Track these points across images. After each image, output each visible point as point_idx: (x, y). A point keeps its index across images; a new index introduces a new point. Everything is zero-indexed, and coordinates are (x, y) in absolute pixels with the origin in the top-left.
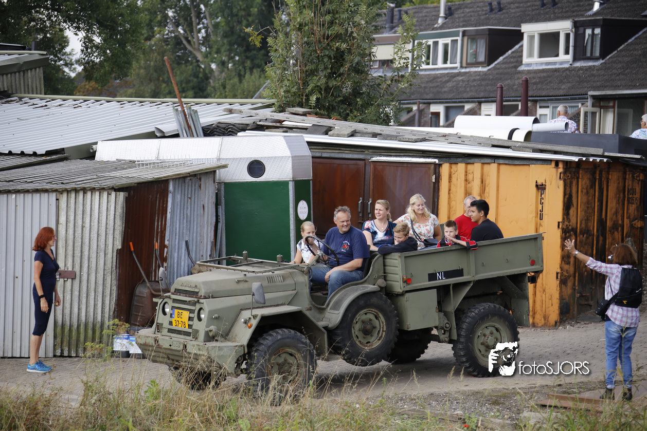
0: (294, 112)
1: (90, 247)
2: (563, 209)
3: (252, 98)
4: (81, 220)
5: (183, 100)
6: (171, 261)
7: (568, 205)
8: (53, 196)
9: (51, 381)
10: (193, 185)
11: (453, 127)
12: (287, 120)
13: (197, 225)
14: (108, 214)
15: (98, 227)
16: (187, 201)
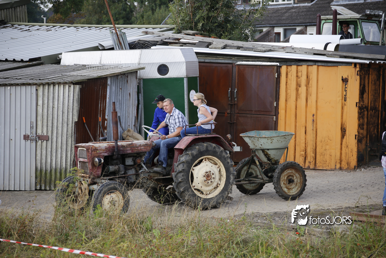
0: (187, 33)
1: (57, 120)
2: (360, 94)
3: (160, 24)
4: (52, 103)
5: (116, 26)
6: (109, 129)
7: (362, 92)
8: (34, 88)
9: (34, 205)
10: (123, 81)
11: (289, 42)
12: (183, 38)
13: (125, 105)
14: (69, 99)
15: (63, 107)
16: (119, 90)
